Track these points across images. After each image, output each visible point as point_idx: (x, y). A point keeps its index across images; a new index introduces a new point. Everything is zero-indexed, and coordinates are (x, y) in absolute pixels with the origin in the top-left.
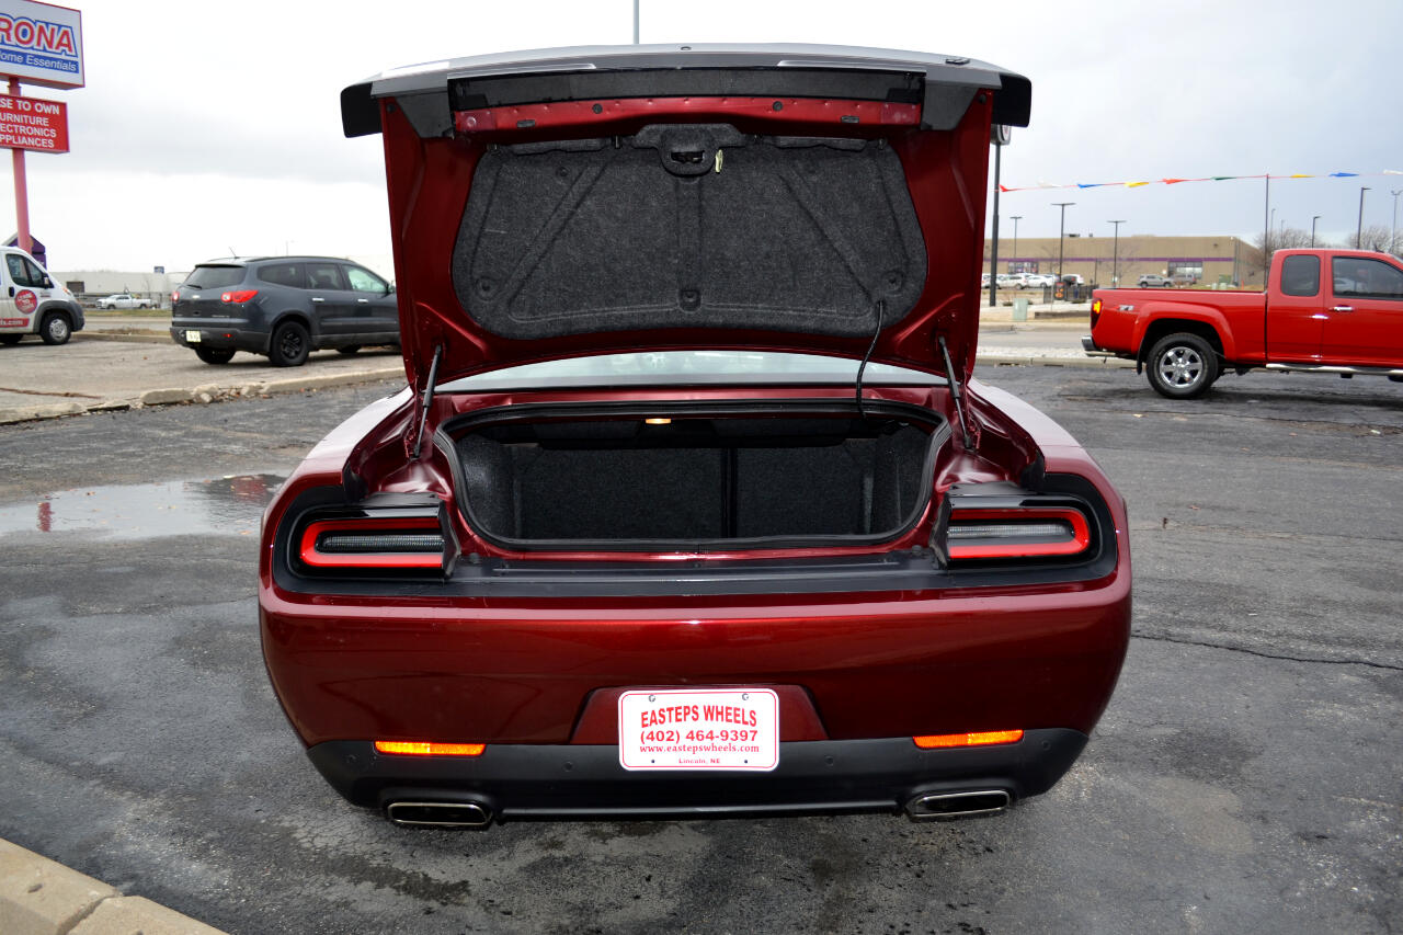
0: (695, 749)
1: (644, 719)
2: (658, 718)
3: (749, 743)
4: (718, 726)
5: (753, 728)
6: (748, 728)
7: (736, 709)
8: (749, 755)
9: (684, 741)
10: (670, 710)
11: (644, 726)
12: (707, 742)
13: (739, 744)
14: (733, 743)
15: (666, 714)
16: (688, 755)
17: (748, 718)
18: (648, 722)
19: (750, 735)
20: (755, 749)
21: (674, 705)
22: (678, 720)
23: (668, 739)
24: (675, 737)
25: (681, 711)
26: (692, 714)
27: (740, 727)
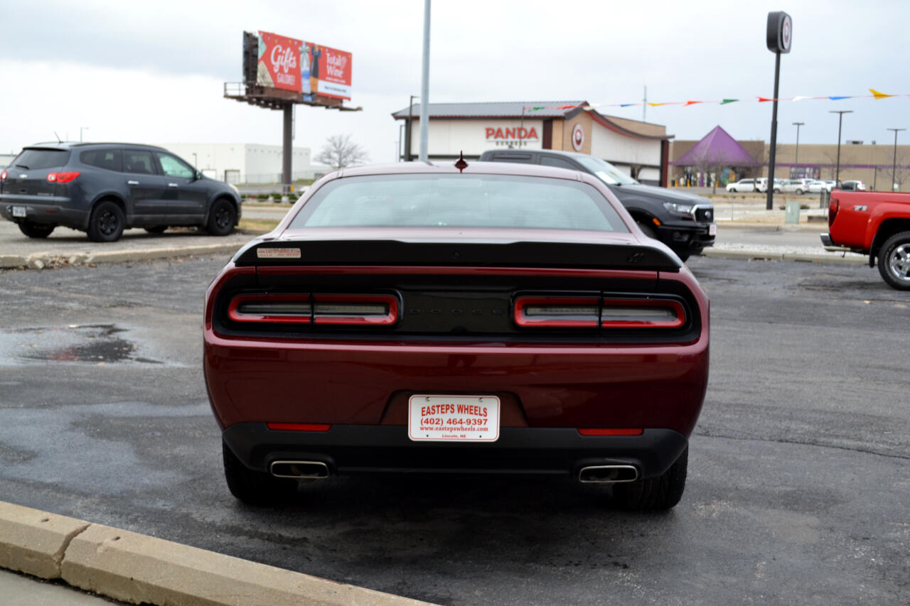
0: (451, 430)
1: (423, 411)
2: (431, 411)
3: (482, 426)
4: (465, 416)
5: (485, 418)
6: (482, 418)
7: (476, 407)
8: (482, 433)
9: (446, 425)
10: (438, 406)
11: (423, 415)
12: (459, 426)
13: (477, 427)
14: (474, 426)
15: (436, 409)
16: (448, 433)
17: (482, 412)
18: (425, 413)
19: (483, 422)
20: (486, 429)
21: (440, 404)
22: (442, 412)
23: (437, 423)
24: (440, 422)
25: (445, 407)
26: (450, 409)
27: (477, 417)
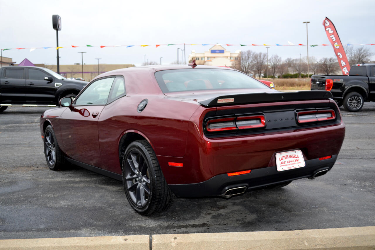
0: (289, 165)
1: (280, 159)
2: (282, 159)
3: (298, 162)
4: (292, 159)
5: (298, 158)
6: (297, 159)
7: (294, 155)
8: (299, 164)
9: (287, 163)
10: (284, 157)
11: (280, 161)
12: (291, 163)
13: (296, 162)
14: (295, 162)
15: (283, 158)
16: (288, 166)
17: (297, 157)
18: (280, 160)
19: (298, 160)
20: (300, 163)
21: (284, 156)
22: (285, 159)
23: (284, 163)
24: (285, 163)
25: (285, 157)
26: (287, 157)
27: (296, 159)
